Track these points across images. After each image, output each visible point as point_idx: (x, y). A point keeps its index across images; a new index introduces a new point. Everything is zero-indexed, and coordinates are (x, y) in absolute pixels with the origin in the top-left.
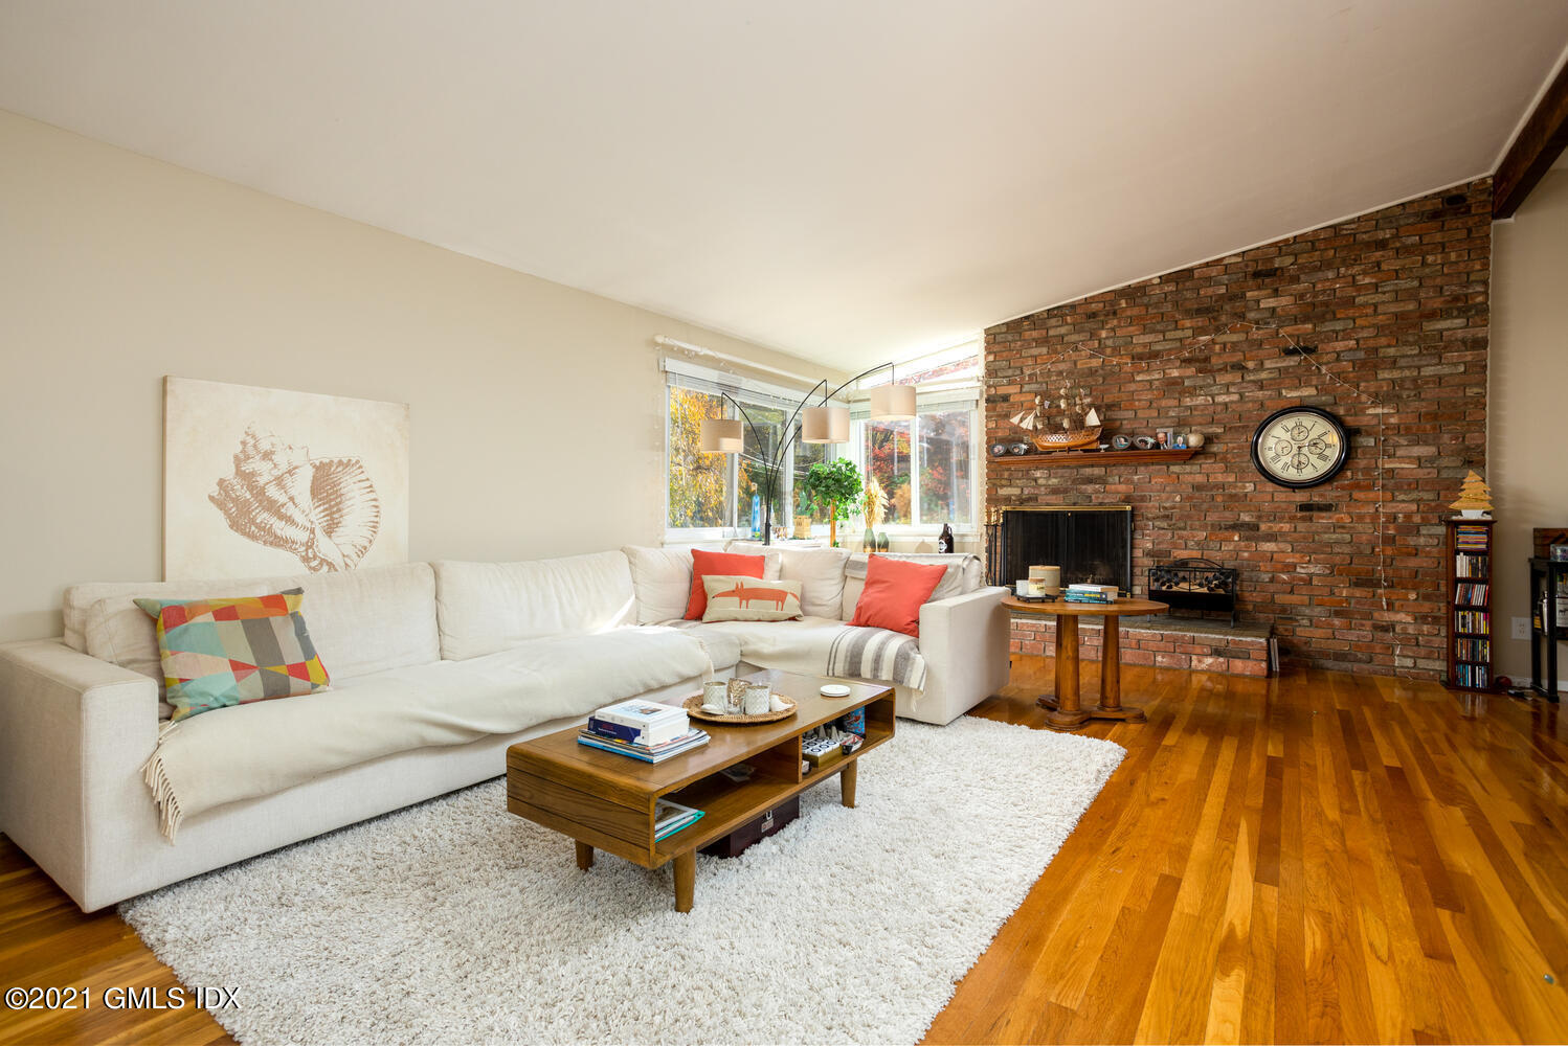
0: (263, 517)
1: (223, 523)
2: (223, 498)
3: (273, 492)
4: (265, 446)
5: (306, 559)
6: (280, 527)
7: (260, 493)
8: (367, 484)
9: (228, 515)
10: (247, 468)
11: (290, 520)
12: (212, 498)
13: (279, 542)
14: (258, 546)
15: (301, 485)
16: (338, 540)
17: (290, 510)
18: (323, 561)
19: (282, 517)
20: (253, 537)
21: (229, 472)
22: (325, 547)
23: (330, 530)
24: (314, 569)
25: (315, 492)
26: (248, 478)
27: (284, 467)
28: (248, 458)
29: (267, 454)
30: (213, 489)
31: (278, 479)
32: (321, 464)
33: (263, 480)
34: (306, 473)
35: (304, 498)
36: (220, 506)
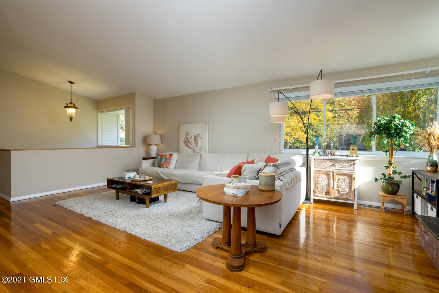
0: (188, 144)
1: (185, 145)
2: (184, 141)
3: (189, 140)
4: (188, 133)
5: (193, 151)
6: (190, 145)
7: (188, 140)
8: (201, 138)
9: (185, 144)
10: (187, 136)
11: (191, 145)
12: (183, 141)
13: (190, 148)
14: (188, 148)
15: (193, 139)
16: (197, 148)
17: (191, 143)
18: (195, 151)
19: (190, 144)
20: (187, 147)
21: (185, 138)
22: (196, 149)
23: (196, 146)
24: (194, 152)
25: (194, 140)
26: (187, 138)
27: (191, 136)
28: (187, 135)
29: (189, 134)
30: (184, 140)
31: (190, 138)
32: (195, 136)
33: (188, 138)
34: (193, 137)
35: (193, 141)
36: (184, 142)
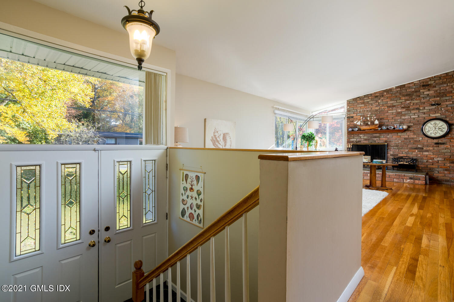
0: (217, 143)
3: (218, 139)
4: (217, 130)
7: (216, 139)
8: (229, 137)
9: (213, 143)
10: (215, 134)
11: (220, 144)
15: (221, 137)
17: (220, 142)
20: (215, 147)
21: (213, 135)
23: (225, 146)
26: (215, 136)
27: (219, 134)
28: (215, 132)
29: (217, 132)
30: (211, 138)
31: (219, 136)
32: (224, 134)
33: (217, 136)
34: (222, 135)
35: (222, 140)
36: (212, 141)
